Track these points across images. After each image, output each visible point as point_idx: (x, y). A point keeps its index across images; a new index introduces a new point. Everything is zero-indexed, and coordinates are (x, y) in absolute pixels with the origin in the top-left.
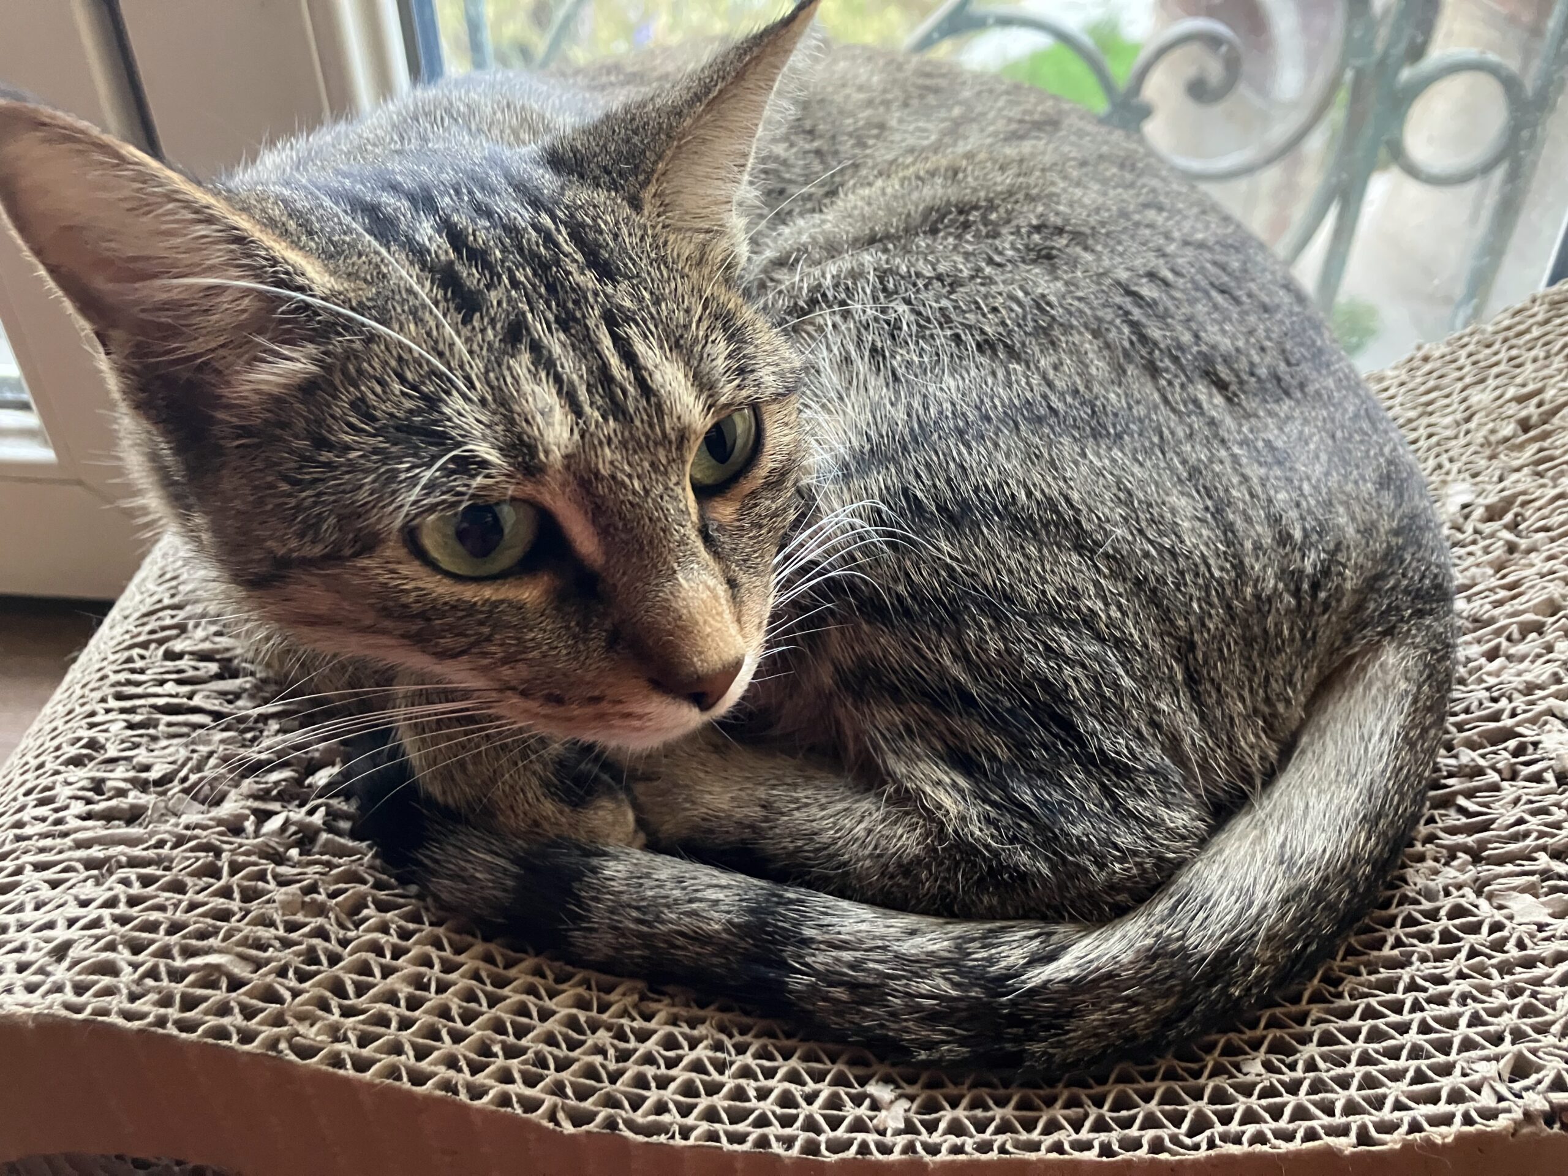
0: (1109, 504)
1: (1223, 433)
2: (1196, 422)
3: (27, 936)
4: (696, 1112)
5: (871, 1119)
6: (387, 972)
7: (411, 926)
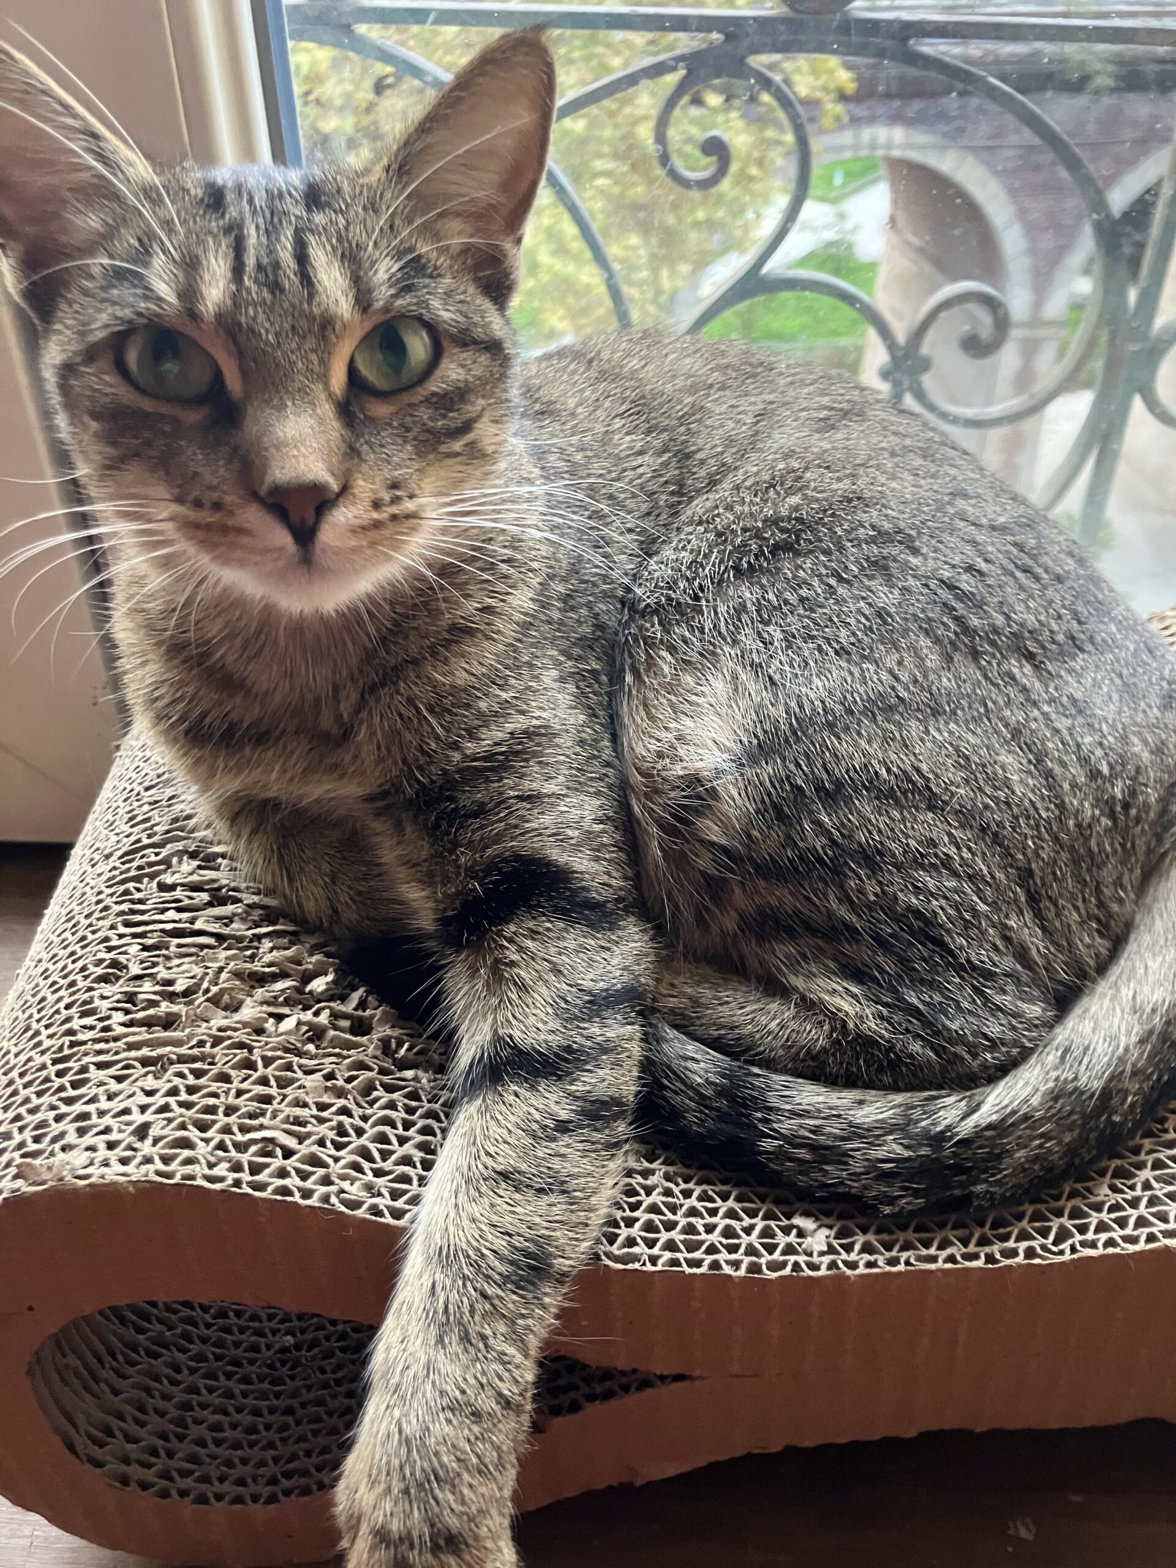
0: (952, 769)
1: (1035, 697)
2: (1012, 692)
3: (107, 1120)
4: (659, 1244)
5: (800, 1245)
6: (402, 1141)
7: (414, 1104)
